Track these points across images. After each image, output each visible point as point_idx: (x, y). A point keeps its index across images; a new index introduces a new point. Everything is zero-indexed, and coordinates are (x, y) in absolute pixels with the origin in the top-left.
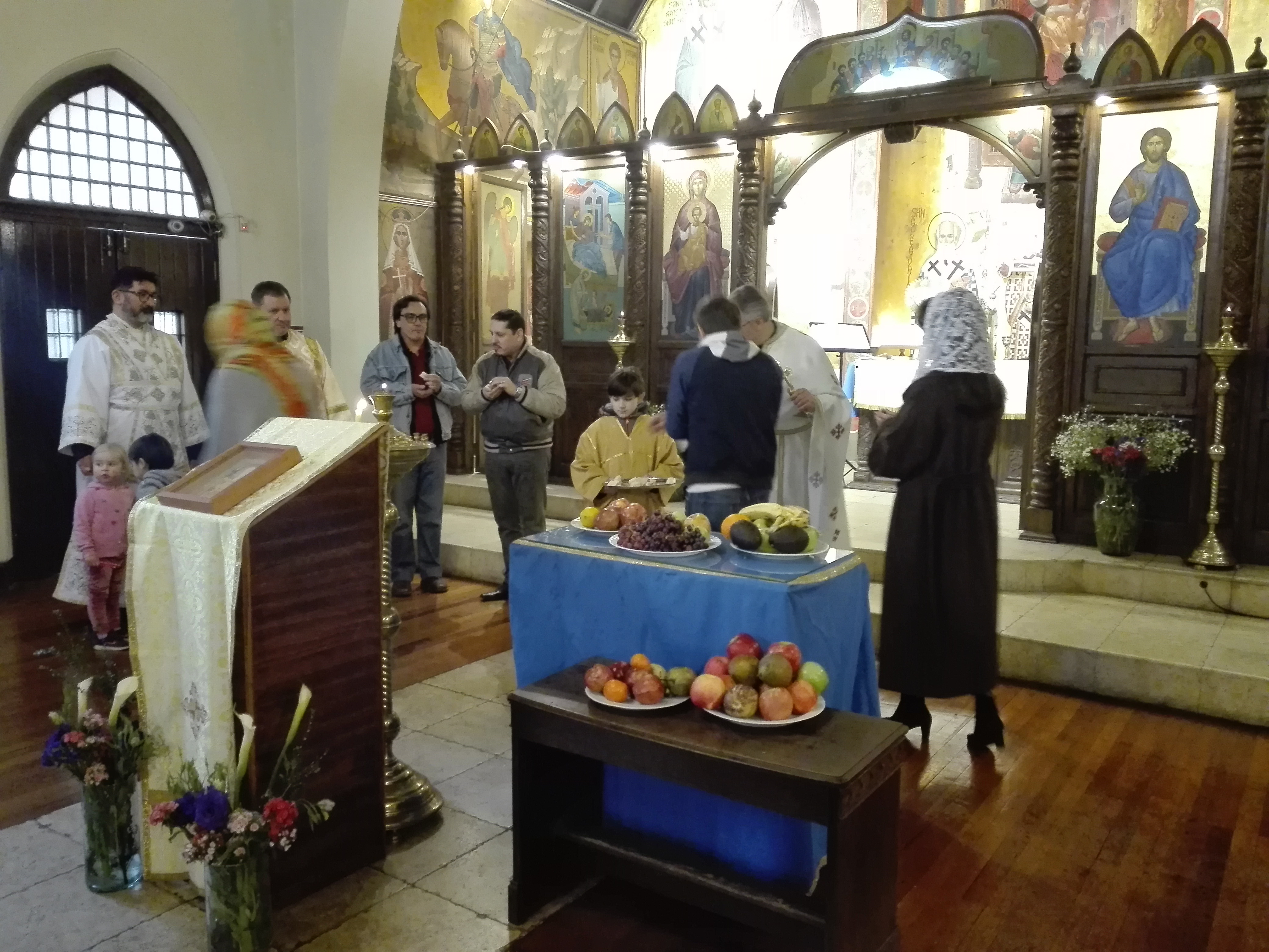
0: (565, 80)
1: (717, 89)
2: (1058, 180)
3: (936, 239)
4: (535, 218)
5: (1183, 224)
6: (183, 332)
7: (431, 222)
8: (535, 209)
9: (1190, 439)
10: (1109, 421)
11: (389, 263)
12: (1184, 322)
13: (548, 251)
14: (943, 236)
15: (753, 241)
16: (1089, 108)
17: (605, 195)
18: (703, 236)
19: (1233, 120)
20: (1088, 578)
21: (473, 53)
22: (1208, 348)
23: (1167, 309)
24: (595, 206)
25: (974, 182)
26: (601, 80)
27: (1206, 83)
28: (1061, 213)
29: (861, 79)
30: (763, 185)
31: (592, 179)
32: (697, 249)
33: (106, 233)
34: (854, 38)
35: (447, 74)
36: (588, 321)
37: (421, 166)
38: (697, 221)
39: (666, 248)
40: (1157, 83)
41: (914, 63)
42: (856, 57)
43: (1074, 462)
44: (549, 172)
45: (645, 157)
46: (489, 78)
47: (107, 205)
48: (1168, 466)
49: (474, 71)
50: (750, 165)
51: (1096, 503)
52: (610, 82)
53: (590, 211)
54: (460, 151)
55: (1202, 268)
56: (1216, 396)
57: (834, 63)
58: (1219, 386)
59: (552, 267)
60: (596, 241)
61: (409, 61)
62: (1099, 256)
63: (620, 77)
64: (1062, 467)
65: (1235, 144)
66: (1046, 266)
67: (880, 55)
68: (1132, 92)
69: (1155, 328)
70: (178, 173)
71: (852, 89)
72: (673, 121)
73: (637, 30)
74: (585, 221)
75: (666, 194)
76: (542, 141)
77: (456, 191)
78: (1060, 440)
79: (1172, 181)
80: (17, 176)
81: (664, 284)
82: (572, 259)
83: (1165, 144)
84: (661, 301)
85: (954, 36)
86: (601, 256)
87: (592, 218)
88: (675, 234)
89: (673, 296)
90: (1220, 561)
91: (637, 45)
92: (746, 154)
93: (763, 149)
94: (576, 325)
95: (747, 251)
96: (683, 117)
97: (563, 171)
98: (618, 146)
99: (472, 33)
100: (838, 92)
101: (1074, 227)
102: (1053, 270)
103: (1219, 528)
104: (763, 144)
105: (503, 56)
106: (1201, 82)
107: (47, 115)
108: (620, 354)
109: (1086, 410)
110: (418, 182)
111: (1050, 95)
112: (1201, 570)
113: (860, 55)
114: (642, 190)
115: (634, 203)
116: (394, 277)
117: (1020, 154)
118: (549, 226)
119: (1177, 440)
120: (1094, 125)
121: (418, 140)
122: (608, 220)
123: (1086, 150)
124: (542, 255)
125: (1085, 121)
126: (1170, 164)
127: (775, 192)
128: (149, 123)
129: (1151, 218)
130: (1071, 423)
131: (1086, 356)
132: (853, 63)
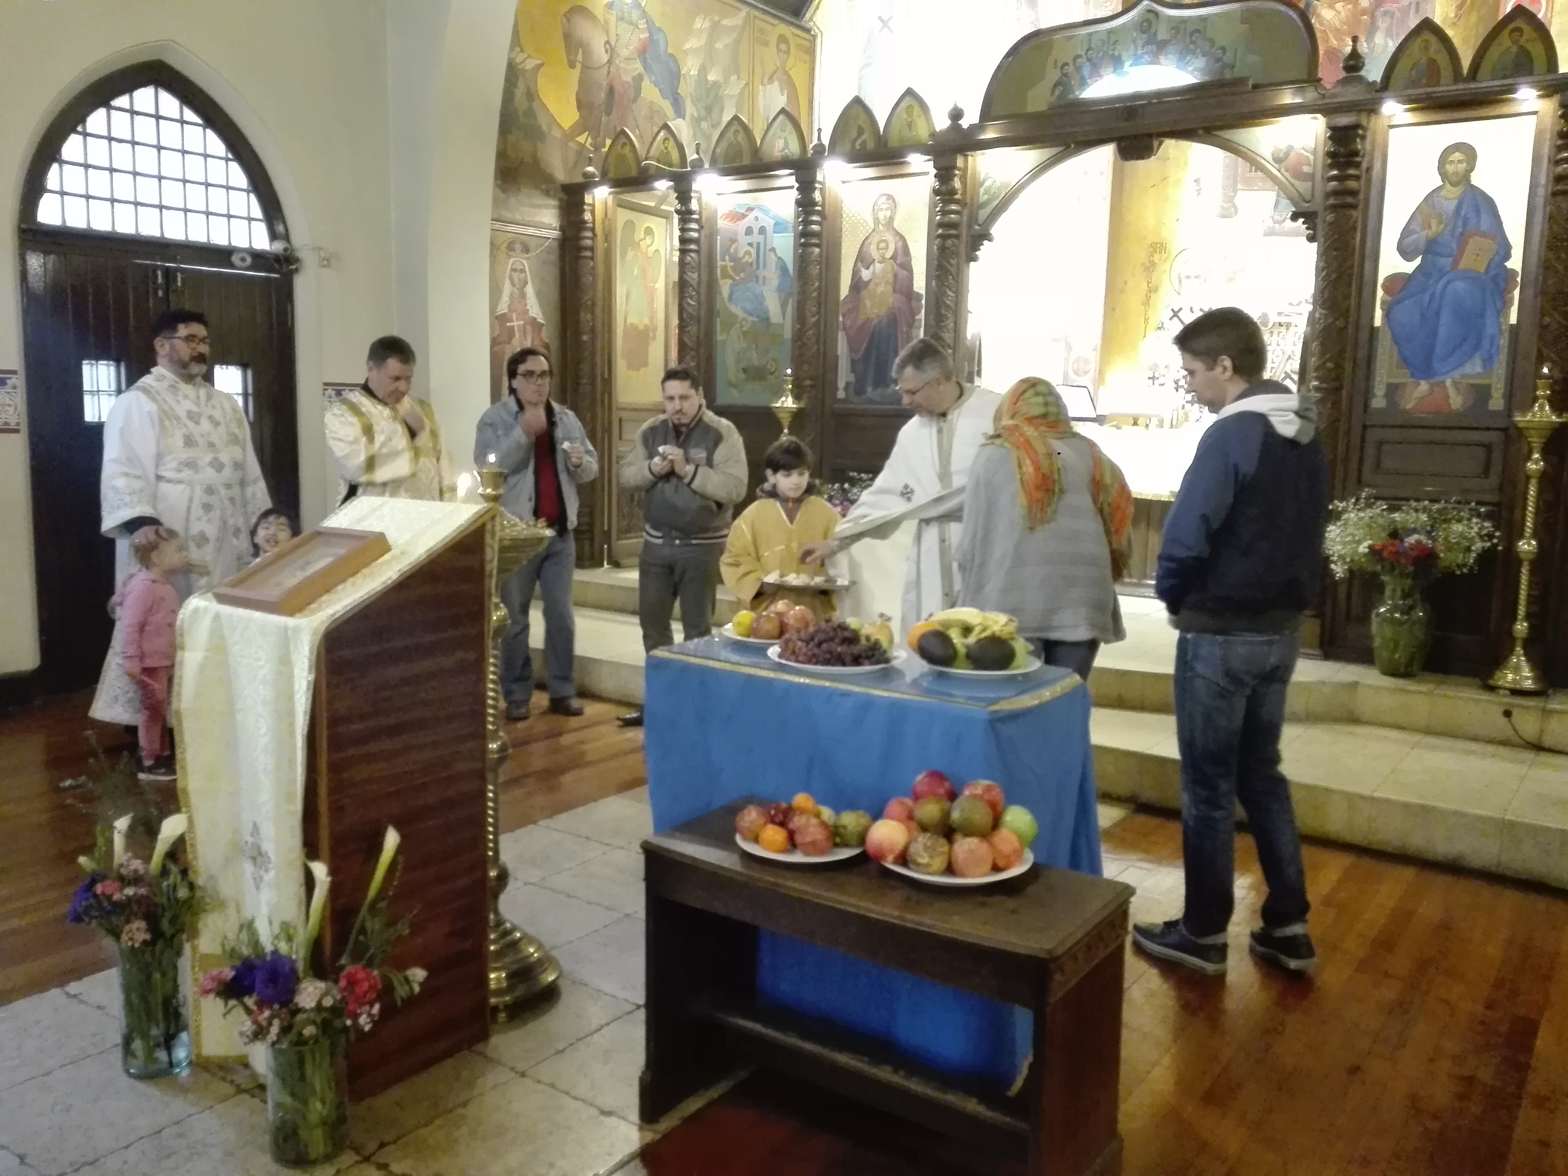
0: (722, 81)
1: (909, 92)
2: (1334, 208)
3: (1180, 281)
4: (683, 252)
5: (1489, 263)
6: (250, 391)
7: (554, 257)
8: (683, 241)
9: (1494, 532)
10: (1392, 509)
11: (503, 308)
12: (1488, 387)
13: (698, 293)
14: (1188, 277)
15: (952, 282)
16: (1373, 118)
17: (769, 224)
18: (890, 277)
19: (1555, 134)
20: (1364, 703)
21: (608, 46)
22: (1518, 419)
23: (1468, 369)
24: (756, 238)
25: (1229, 211)
26: (766, 81)
27: (1521, 86)
28: (1336, 249)
29: (1089, 81)
30: (966, 212)
31: (753, 204)
32: (883, 293)
33: (155, 268)
34: (1082, 29)
35: (576, 73)
36: (747, 380)
37: (544, 187)
38: (883, 257)
39: (844, 290)
40: (1461, 86)
41: (1155, 61)
42: (1083, 53)
43: (1348, 560)
44: (700, 194)
45: (819, 177)
46: (627, 78)
47: (158, 234)
48: (1465, 565)
49: (609, 72)
50: (950, 187)
51: (1375, 611)
52: (776, 83)
53: (750, 244)
54: (590, 169)
55: (1513, 319)
56: (1528, 478)
57: (1056, 61)
58: (1531, 466)
59: (703, 313)
60: (757, 281)
61: (529, 56)
62: (1383, 303)
63: (789, 76)
64: (1333, 566)
65: (1558, 163)
66: (1317, 315)
67: (1114, 50)
68: (1429, 97)
69: (1452, 392)
70: (245, 194)
71: (1077, 93)
72: (854, 133)
73: (811, 19)
74: (744, 257)
75: (844, 223)
76: (692, 156)
77: (586, 218)
78: (1330, 531)
79: (1478, 211)
80: (46, 197)
81: (841, 335)
82: (728, 305)
83: (1468, 164)
84: (837, 357)
85: (1205, 27)
86: (764, 300)
87: (753, 252)
88: (856, 273)
89: (852, 349)
90: (1529, 684)
91: (811, 38)
92: (945, 174)
93: (966, 168)
94: (731, 384)
95: (944, 294)
96: (866, 126)
97: (718, 194)
98: (785, 163)
99: (607, 22)
100: (1060, 97)
101: (1352, 267)
102: (1326, 320)
103: (1529, 644)
104: (966, 161)
105: (644, 52)
106: (1515, 84)
107: (83, 121)
108: (786, 421)
109: (1364, 495)
110: (539, 206)
111: (1325, 101)
112: (1505, 696)
113: (1088, 50)
114: (815, 218)
115: (805, 234)
116: (508, 324)
117: (1287, 174)
118: (700, 262)
119: (1478, 533)
120: (1379, 139)
121: (539, 154)
122: (772, 255)
123: (1369, 170)
124: (691, 298)
125: (1369, 134)
126: (1473, 187)
127: (981, 221)
128: (209, 132)
129: (1450, 255)
130: (1345, 510)
131: (1365, 427)
132: (1079, 60)
